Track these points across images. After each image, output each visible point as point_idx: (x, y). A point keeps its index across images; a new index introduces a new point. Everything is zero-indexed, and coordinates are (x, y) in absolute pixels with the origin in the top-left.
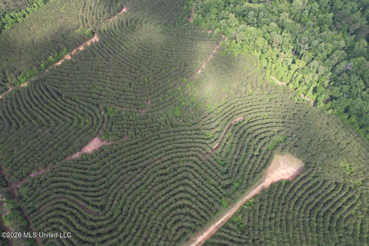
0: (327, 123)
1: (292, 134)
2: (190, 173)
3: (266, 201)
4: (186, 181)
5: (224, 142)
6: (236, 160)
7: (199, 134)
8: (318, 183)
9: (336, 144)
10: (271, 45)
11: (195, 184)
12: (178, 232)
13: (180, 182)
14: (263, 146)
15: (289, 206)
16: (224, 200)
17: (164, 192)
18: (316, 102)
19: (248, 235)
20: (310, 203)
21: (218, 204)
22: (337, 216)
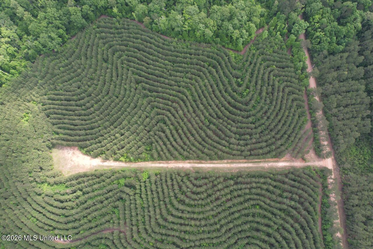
2: (152, 225)
3: (112, 148)
4: (161, 221)
5: (96, 229)
6: (102, 202)
8: (60, 128)
9: (8, 141)
11: (155, 212)
12: (201, 184)
13: (167, 224)
14: (67, 193)
15: (100, 131)
16: (143, 178)
17: (188, 228)
20: (82, 120)
21: (151, 178)
22: (75, 97)
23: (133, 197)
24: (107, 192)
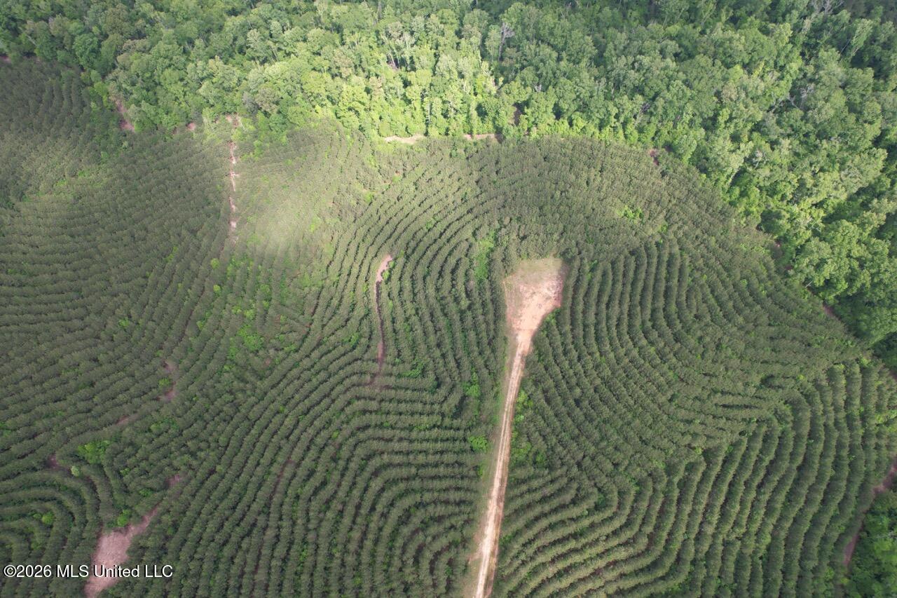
0: (545, 158)
1: (500, 221)
2: (371, 441)
3: (547, 376)
4: (376, 462)
5: (390, 329)
6: (439, 345)
7: (329, 351)
8: (604, 274)
9: (585, 184)
10: (341, 77)
11: (397, 453)
12: (435, 572)
13: (366, 475)
14: (468, 281)
15: (590, 354)
16: (473, 438)
17: (347, 521)
18: (498, 131)
19: (562, 464)
20: (619, 320)
21: (469, 455)
22: (673, 308)
23: (437, 411)
24: (457, 357)
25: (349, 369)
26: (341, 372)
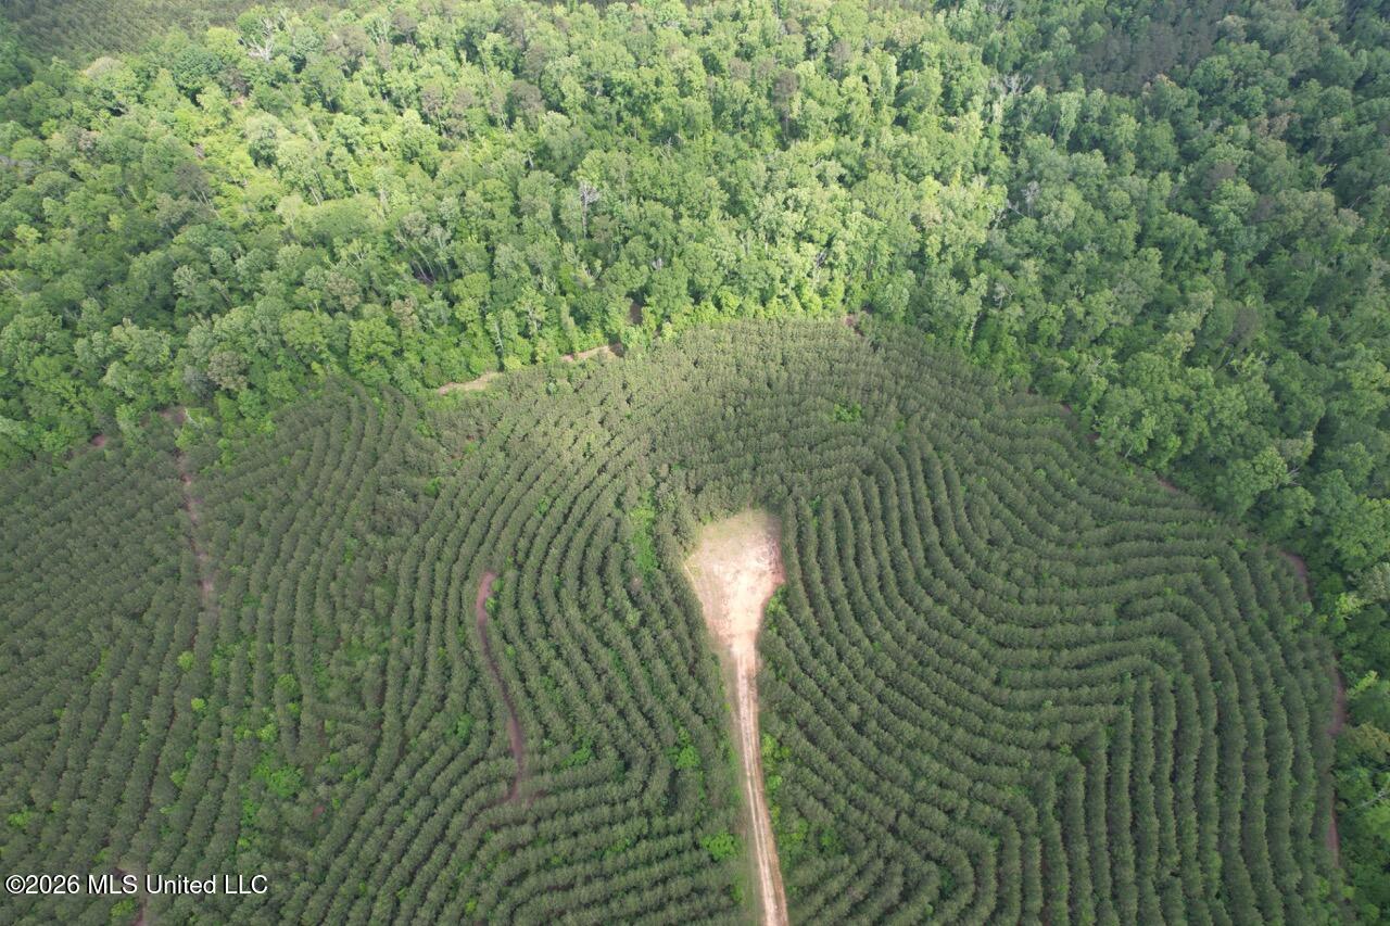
0: (696, 364)
1: (654, 473)
2: (537, 899)
3: (799, 699)
5: (520, 694)
6: (609, 698)
7: (425, 761)
8: (837, 514)
10: (344, 311)
11: (587, 906)
14: (629, 580)
15: (854, 645)
16: (708, 838)
18: (613, 339)
19: (868, 840)
20: (880, 578)
21: (712, 871)
22: (954, 537)
23: (637, 810)
24: (645, 710)
25: (466, 781)
26: (455, 790)
